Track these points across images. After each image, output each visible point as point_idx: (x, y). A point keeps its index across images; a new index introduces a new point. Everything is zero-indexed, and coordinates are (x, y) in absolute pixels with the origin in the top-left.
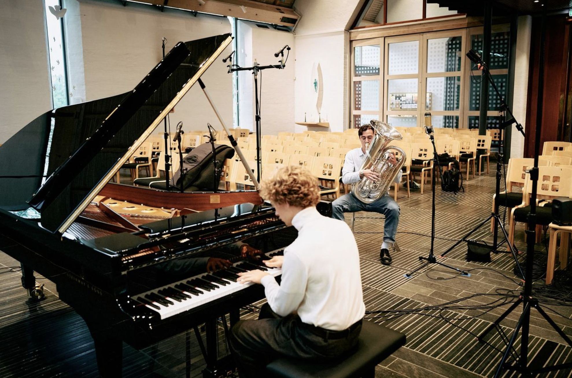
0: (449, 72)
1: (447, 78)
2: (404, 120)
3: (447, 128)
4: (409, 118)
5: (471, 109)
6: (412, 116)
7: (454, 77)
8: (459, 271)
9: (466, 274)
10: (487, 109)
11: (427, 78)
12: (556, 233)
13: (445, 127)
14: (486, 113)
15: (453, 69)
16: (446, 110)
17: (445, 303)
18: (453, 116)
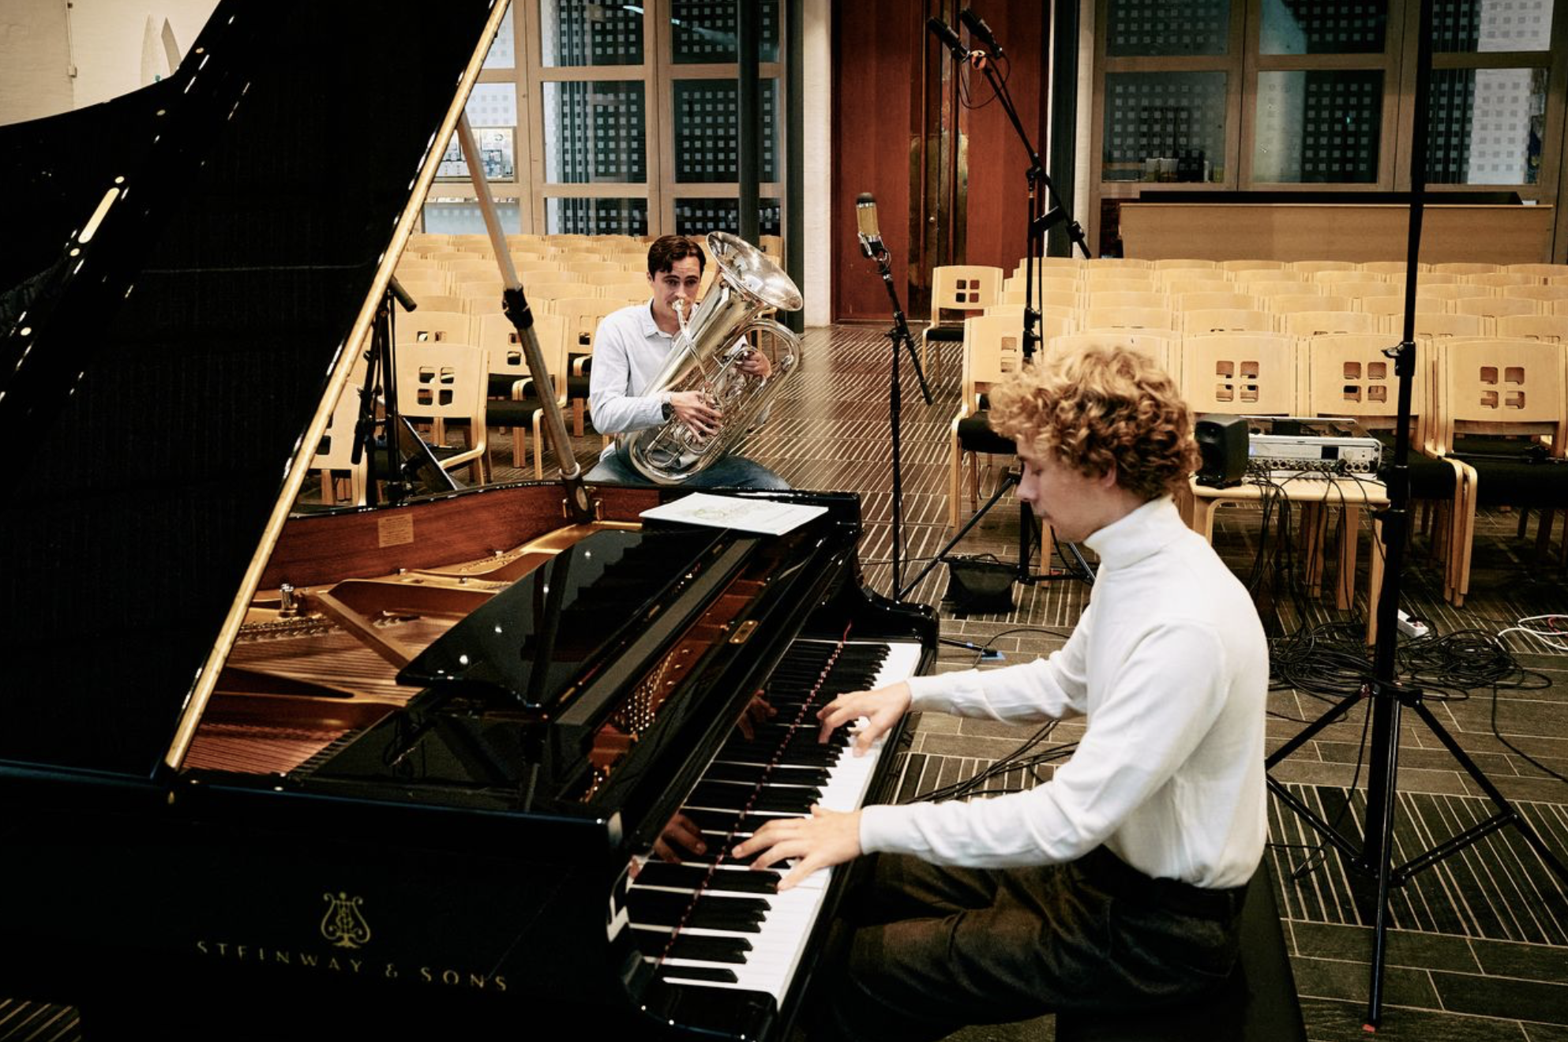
0: (568, 68)
1: (563, 84)
2: (446, 212)
3: (571, 235)
4: (451, 206)
5: (682, 177)
6: (462, 201)
7: (585, 83)
8: (973, 648)
9: (993, 654)
10: (760, 176)
11: (542, 83)
12: (1211, 509)
13: (567, 231)
14: (756, 190)
15: (580, 61)
16: (565, 180)
17: (1019, 746)
18: (588, 200)
